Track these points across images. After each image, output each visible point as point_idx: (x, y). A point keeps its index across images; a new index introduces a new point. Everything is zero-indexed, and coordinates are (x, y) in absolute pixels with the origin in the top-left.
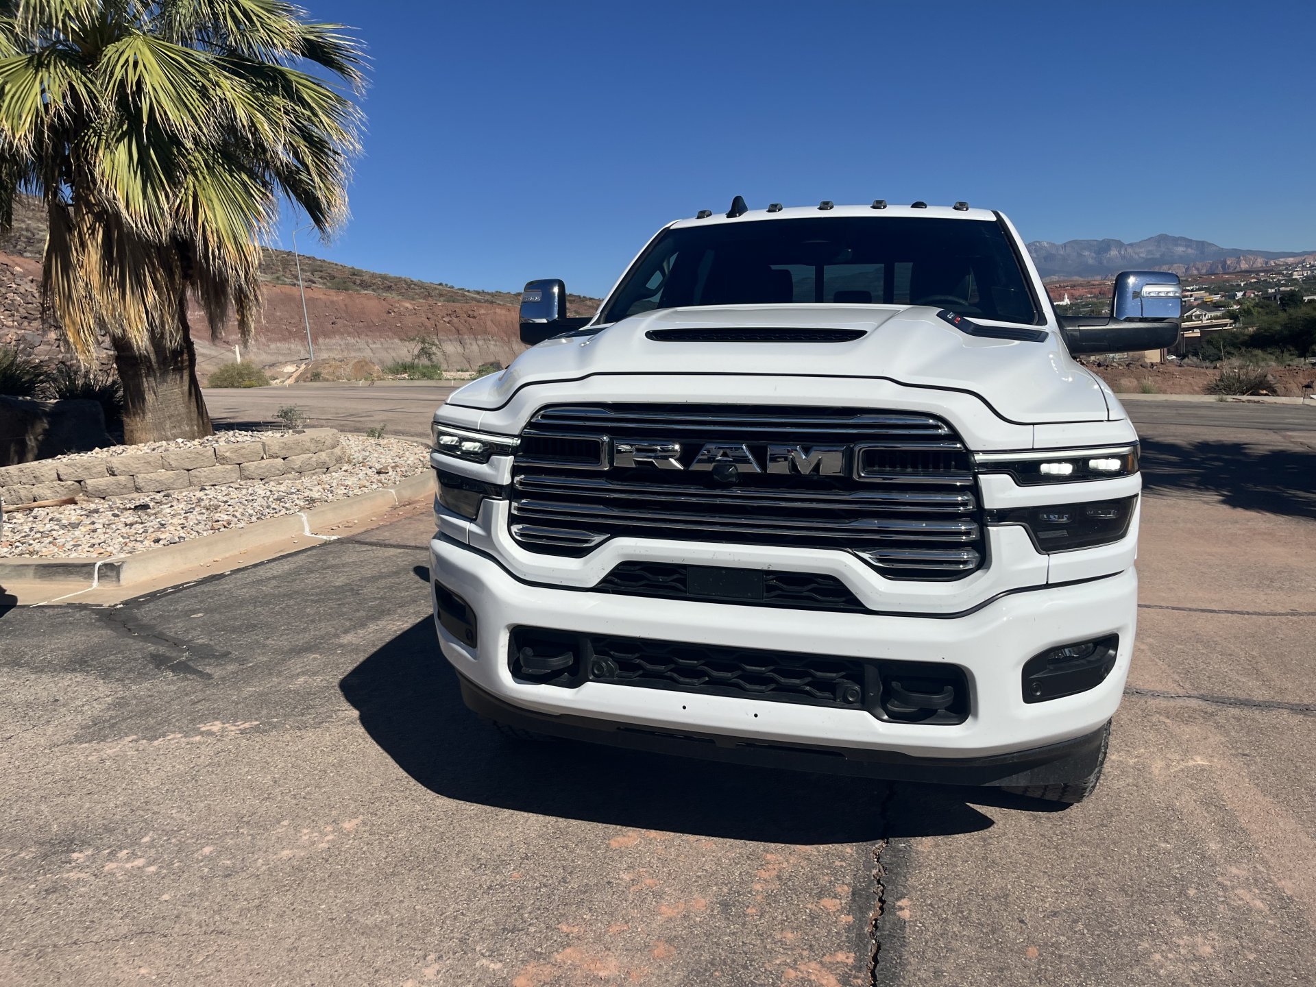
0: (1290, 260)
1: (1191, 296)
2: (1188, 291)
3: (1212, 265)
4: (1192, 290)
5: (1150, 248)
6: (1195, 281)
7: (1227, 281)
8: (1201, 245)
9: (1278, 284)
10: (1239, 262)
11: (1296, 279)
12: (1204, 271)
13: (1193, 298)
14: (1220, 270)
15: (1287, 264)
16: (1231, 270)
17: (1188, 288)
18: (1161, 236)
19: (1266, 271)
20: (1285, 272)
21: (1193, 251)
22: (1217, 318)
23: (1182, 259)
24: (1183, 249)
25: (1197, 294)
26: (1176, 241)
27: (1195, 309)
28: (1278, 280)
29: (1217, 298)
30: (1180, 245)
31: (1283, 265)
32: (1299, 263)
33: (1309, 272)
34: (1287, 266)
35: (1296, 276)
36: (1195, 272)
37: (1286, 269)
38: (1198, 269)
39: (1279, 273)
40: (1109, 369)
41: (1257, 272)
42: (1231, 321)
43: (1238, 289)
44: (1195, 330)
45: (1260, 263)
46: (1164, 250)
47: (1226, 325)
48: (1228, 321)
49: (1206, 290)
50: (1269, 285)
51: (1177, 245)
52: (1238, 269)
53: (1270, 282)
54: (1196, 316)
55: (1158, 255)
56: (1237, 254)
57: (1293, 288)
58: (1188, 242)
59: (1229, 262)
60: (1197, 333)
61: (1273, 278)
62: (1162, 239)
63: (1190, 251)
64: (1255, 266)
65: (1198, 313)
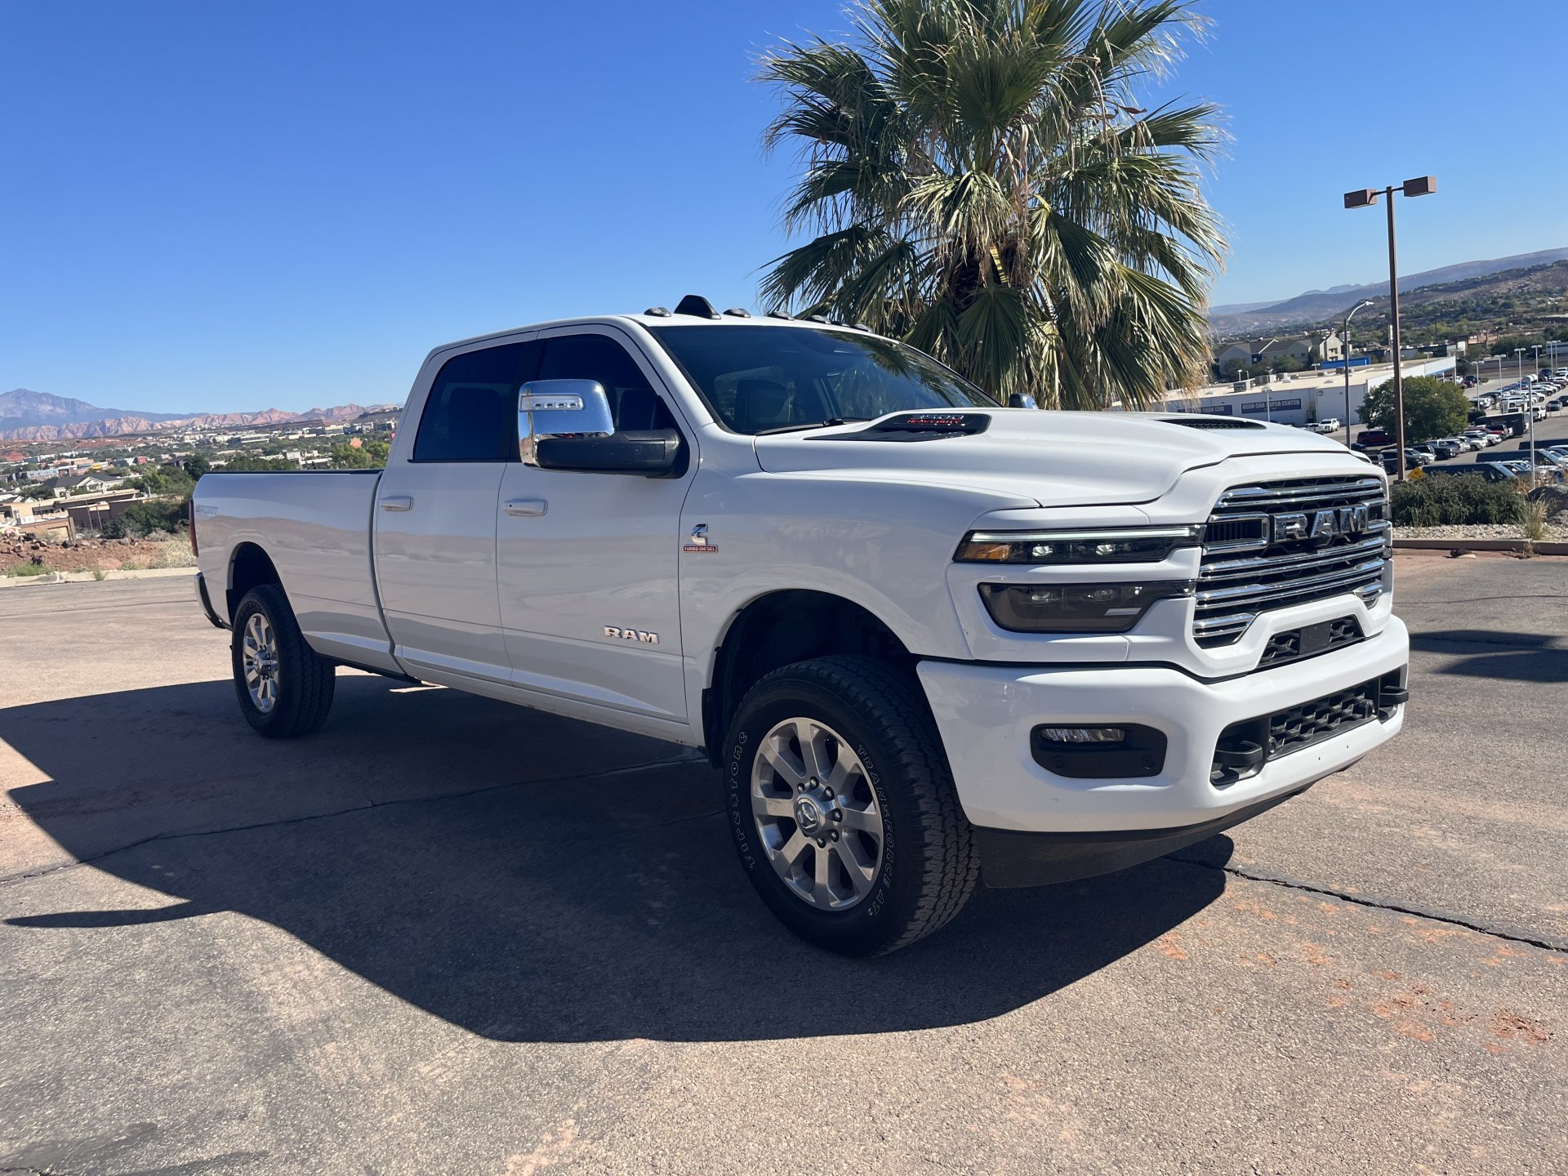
0: (178, 423)
1: (73, 463)
2: (67, 457)
3: (89, 427)
4: (71, 457)
5: (10, 406)
6: (72, 446)
7: (112, 445)
8: (71, 404)
9: (169, 451)
10: (119, 424)
11: (188, 444)
12: (80, 434)
13: (75, 466)
14: (99, 433)
15: (175, 427)
16: (112, 433)
17: (68, 454)
18: (19, 391)
19: (153, 435)
20: (175, 436)
21: (63, 411)
22: (119, 488)
23: (50, 419)
24: (51, 408)
25: (79, 461)
26: (40, 398)
27: (88, 479)
28: (169, 445)
29: (104, 465)
30: (47, 403)
31: (171, 428)
32: (187, 426)
33: (202, 436)
34: (176, 430)
35: (187, 440)
36: (70, 436)
37: (176, 432)
38: (73, 433)
39: (169, 436)
40: (79, 549)
41: (144, 436)
42: (137, 491)
43: (126, 454)
44: (102, 503)
45: (143, 426)
46: (26, 408)
47: (130, 496)
48: (132, 491)
49: (89, 456)
50: (158, 450)
51: (42, 403)
52: (120, 432)
53: (160, 447)
54: (91, 487)
55: (19, 414)
56: (114, 413)
57: (188, 453)
58: (55, 401)
59: (108, 425)
60: (104, 506)
61: (163, 443)
62: (20, 395)
63: (58, 410)
64: (139, 429)
65: (92, 483)
